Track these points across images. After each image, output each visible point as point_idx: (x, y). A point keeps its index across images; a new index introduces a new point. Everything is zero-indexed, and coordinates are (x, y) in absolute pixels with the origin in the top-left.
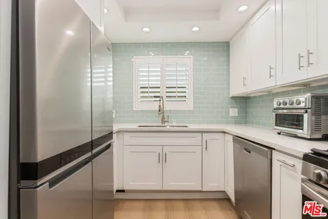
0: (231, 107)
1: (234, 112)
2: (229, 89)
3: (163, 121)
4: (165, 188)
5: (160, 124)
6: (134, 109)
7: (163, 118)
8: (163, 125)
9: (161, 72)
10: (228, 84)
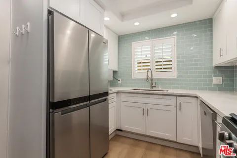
0: (215, 76)
1: (217, 80)
2: (212, 59)
3: (152, 87)
4: (148, 134)
5: (150, 89)
6: (133, 78)
7: (152, 84)
8: (152, 89)
9: (150, 51)
10: (212, 55)
